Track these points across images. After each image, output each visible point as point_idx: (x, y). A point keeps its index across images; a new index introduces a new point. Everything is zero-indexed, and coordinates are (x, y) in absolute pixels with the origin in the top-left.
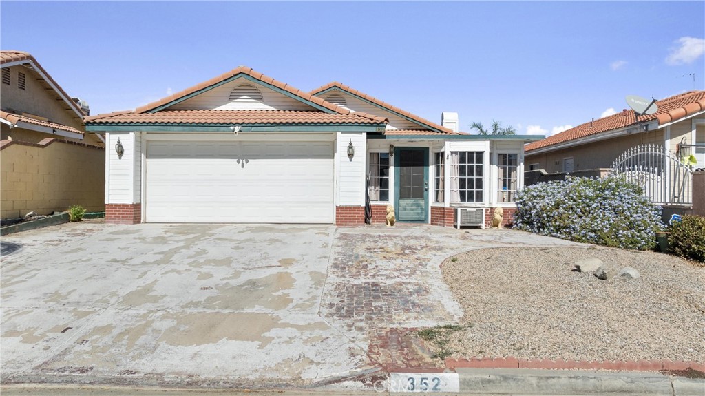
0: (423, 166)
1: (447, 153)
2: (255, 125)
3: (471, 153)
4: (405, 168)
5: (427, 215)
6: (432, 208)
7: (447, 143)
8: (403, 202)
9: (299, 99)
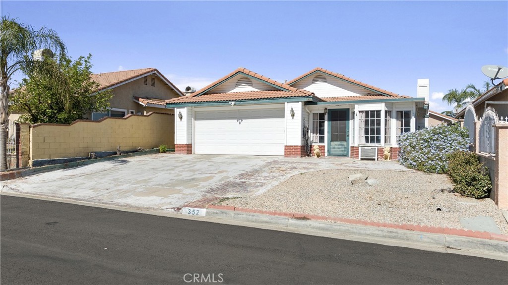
0: (346, 120)
1: (357, 112)
2: (242, 100)
3: (373, 112)
4: (334, 122)
5: (348, 152)
6: (351, 147)
7: (356, 106)
8: (334, 144)
9: (269, 84)
